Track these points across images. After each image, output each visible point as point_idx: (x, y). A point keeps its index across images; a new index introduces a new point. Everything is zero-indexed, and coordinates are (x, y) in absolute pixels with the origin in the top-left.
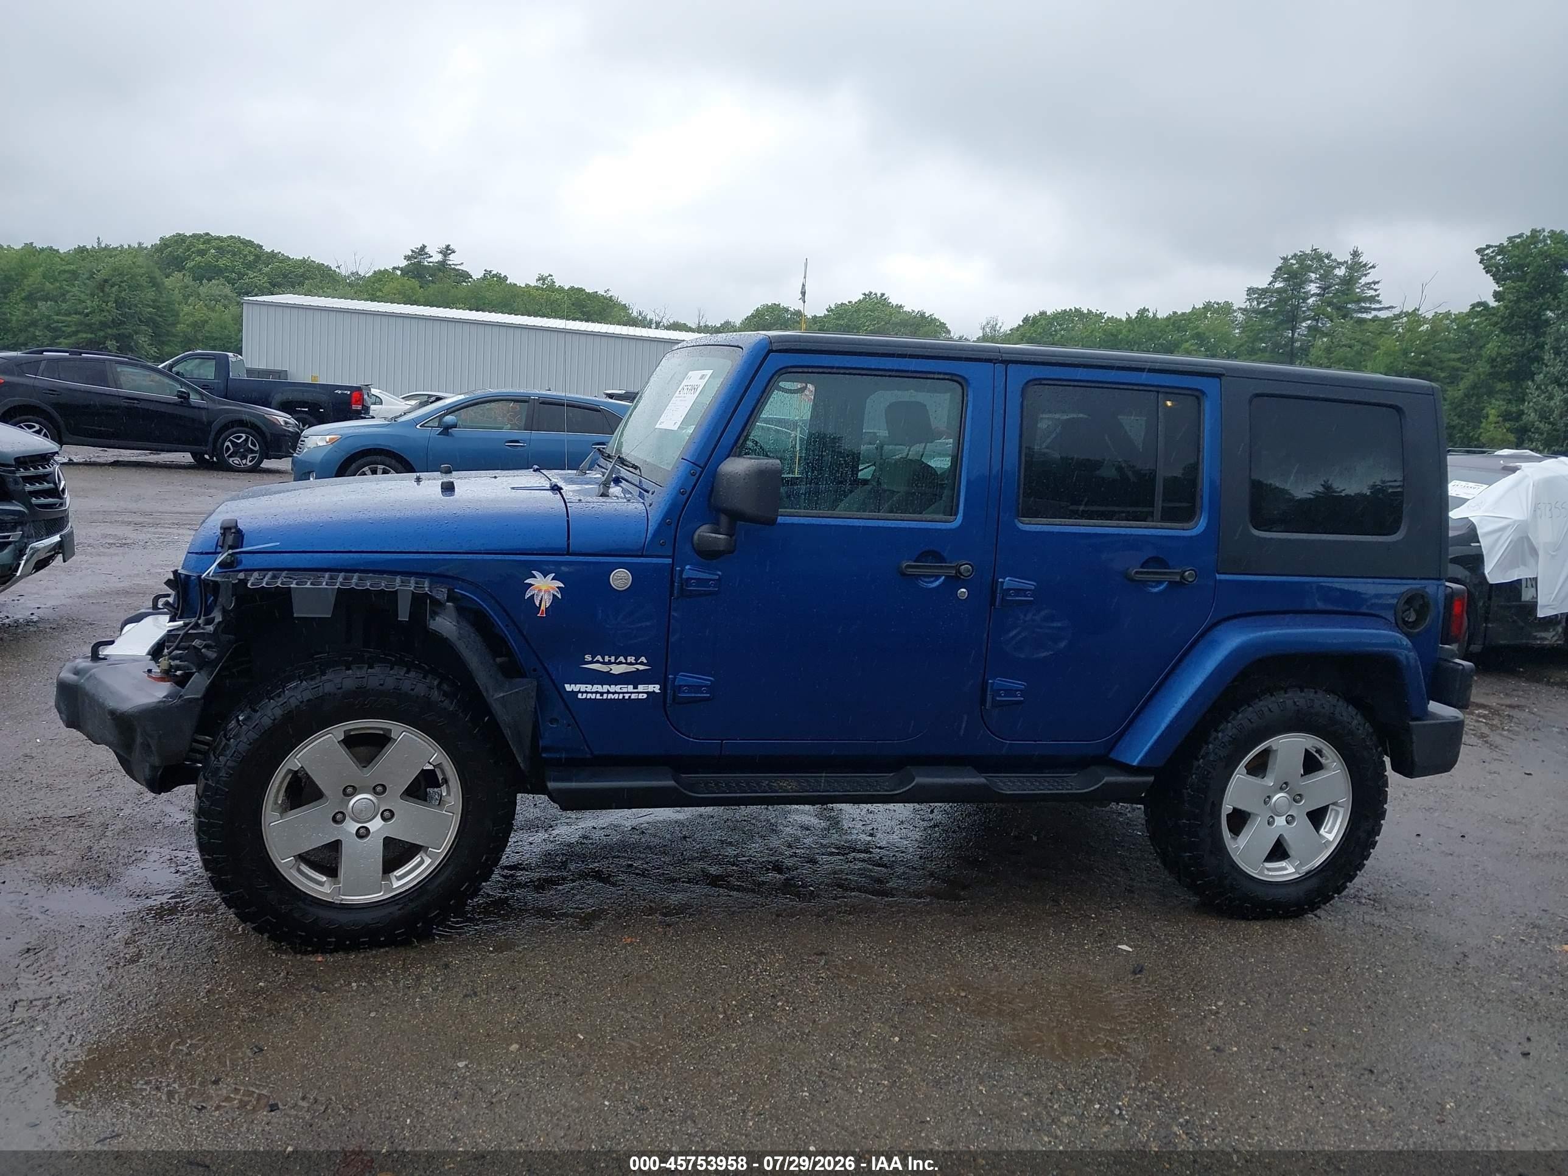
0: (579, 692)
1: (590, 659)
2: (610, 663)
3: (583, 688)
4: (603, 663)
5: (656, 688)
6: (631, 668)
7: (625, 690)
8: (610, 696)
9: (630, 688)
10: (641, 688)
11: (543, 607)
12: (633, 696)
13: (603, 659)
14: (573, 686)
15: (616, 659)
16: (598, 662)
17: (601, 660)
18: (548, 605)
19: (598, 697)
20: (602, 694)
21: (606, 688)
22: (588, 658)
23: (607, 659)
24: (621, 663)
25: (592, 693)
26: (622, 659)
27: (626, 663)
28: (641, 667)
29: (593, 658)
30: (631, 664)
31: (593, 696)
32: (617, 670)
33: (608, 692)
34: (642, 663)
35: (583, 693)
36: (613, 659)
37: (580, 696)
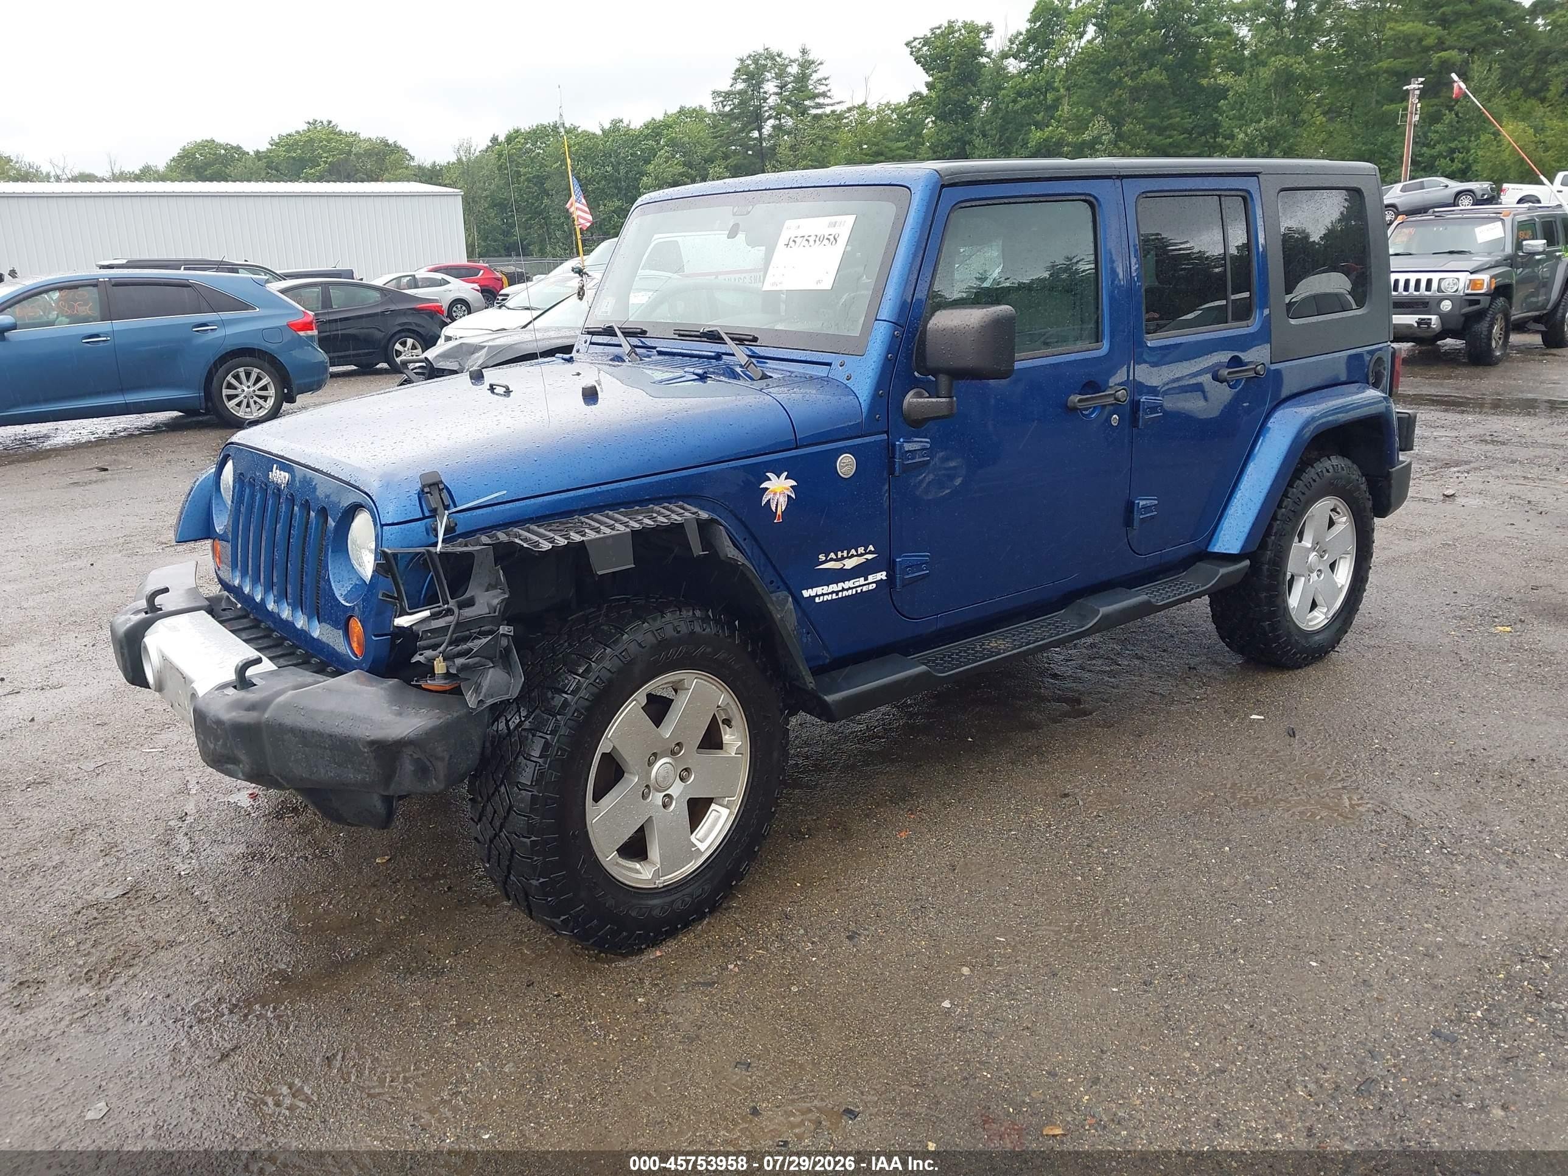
0: (817, 595)
1: (824, 558)
2: (843, 558)
3: (819, 590)
4: (837, 560)
5: (882, 576)
6: (862, 560)
7: (857, 584)
8: (845, 593)
9: (862, 581)
10: (871, 578)
11: (779, 512)
12: (865, 589)
13: (837, 556)
14: (810, 590)
15: (848, 554)
16: (832, 560)
17: (835, 557)
18: (783, 508)
19: (834, 596)
20: (837, 593)
21: (841, 585)
22: (822, 557)
23: (840, 554)
24: (853, 556)
25: (828, 594)
26: (853, 552)
27: (858, 555)
28: (870, 557)
29: (826, 557)
30: (862, 555)
31: (829, 597)
32: (849, 564)
33: (843, 590)
34: (871, 552)
35: (819, 596)
36: (845, 554)
37: (817, 600)
